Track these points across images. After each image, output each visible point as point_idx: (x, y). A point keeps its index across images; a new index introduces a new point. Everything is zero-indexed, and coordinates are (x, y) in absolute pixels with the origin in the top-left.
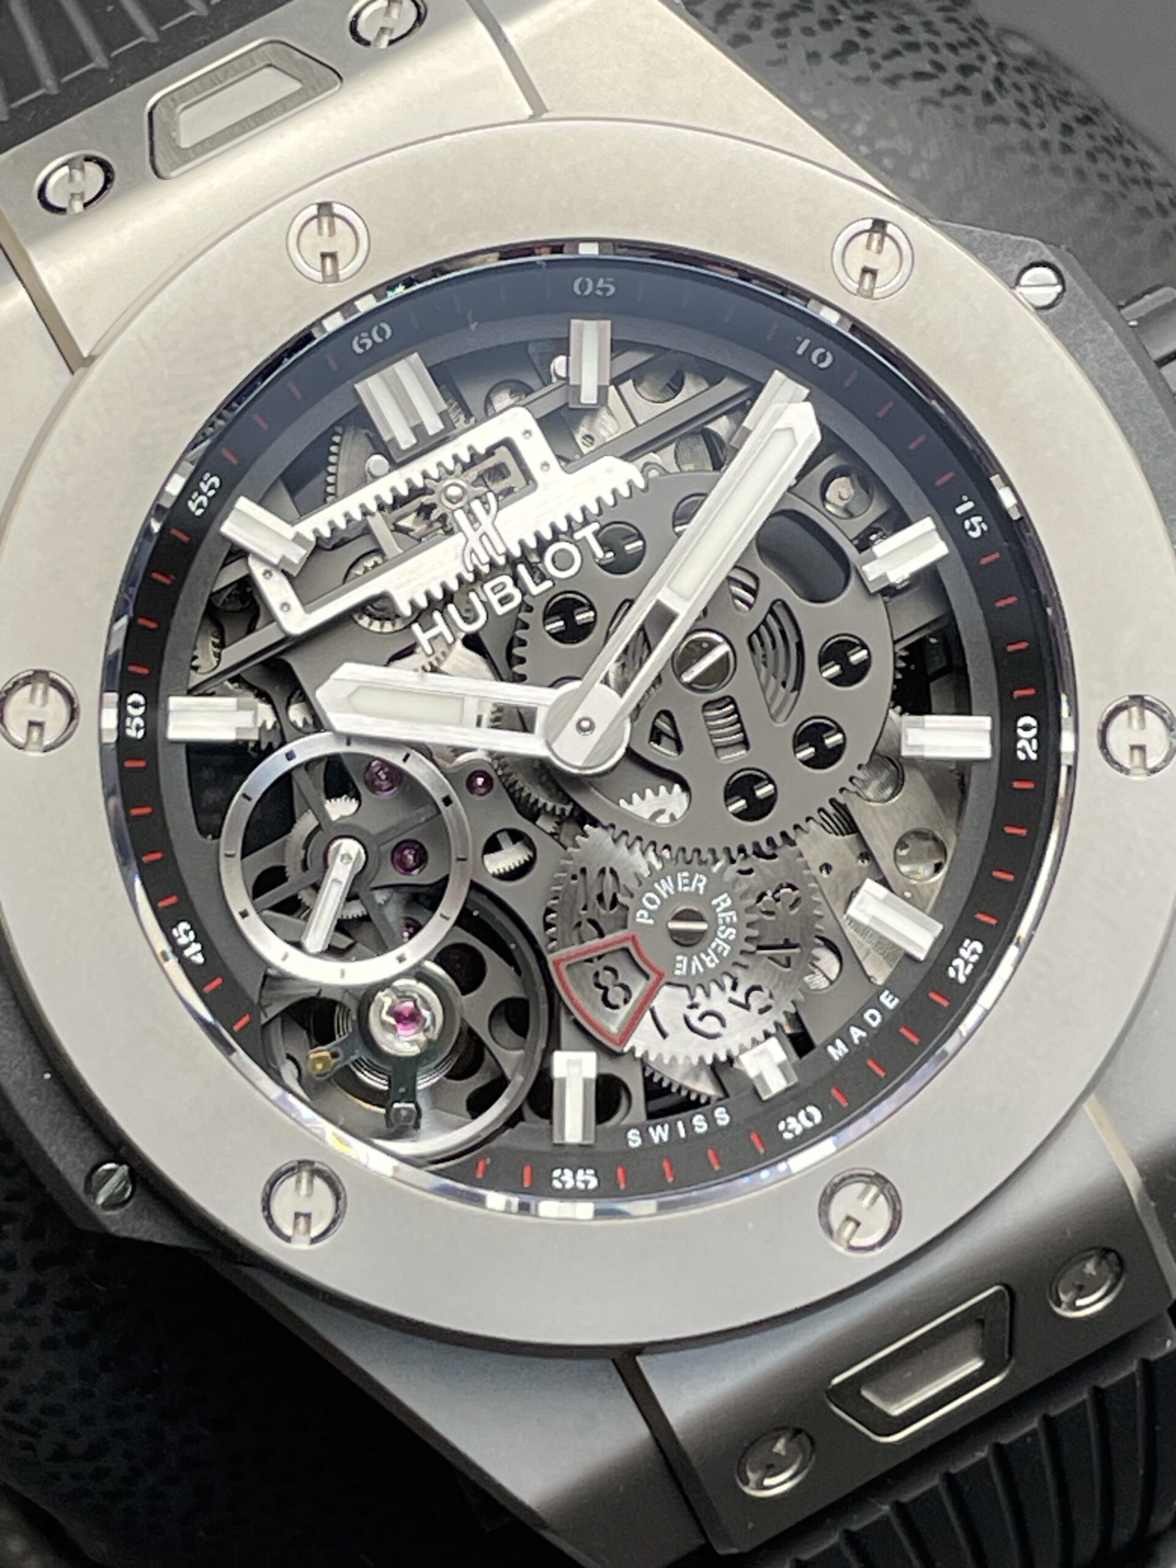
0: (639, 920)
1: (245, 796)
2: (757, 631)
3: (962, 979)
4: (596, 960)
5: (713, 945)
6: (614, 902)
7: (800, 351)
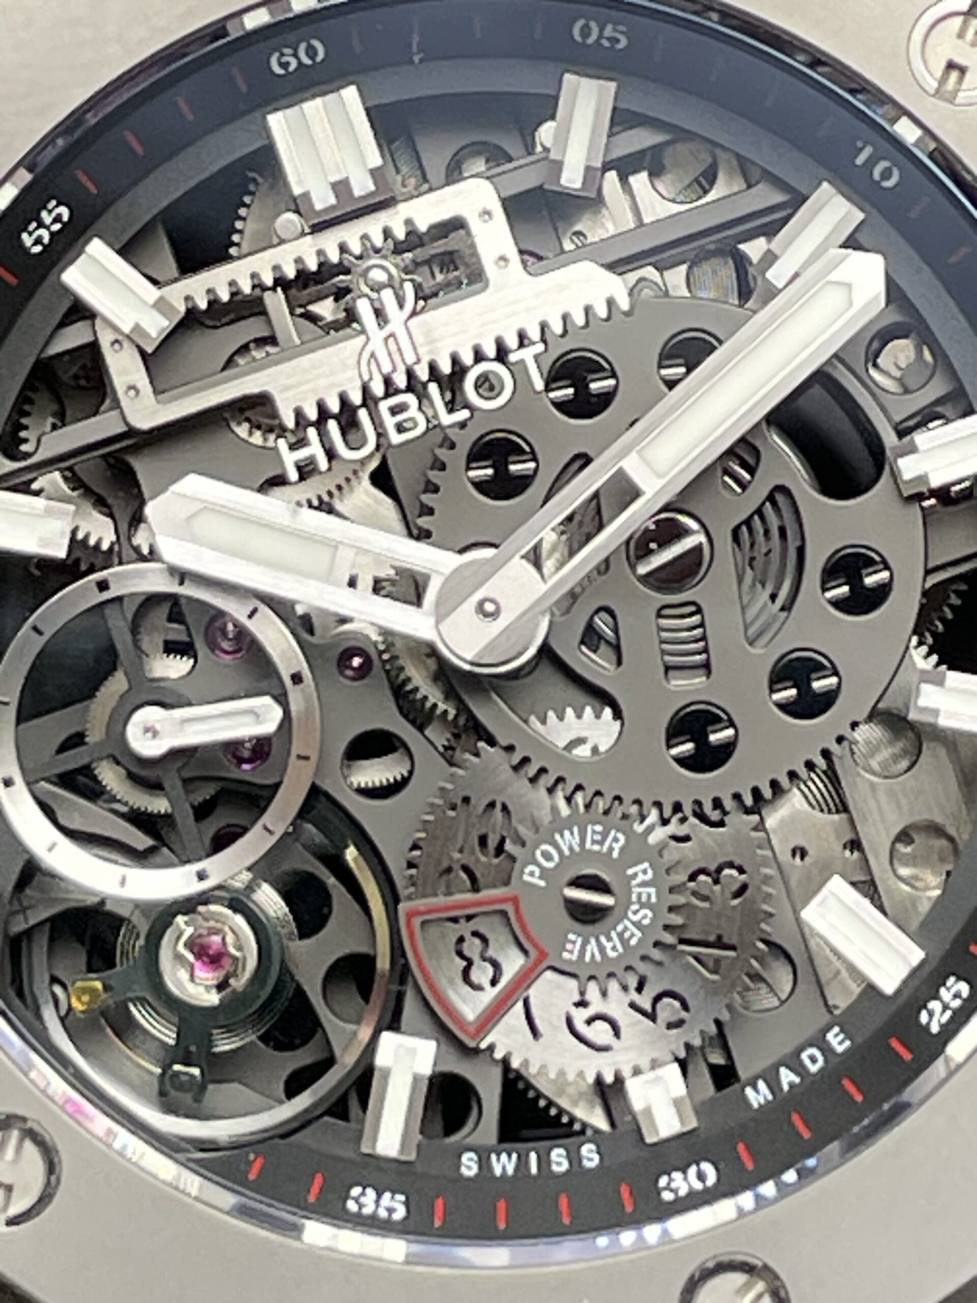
0: (526, 878)
1: (35, 629)
2: (748, 522)
3: (935, 1028)
4: (462, 921)
5: (620, 928)
6: (500, 850)
7: (860, 161)
